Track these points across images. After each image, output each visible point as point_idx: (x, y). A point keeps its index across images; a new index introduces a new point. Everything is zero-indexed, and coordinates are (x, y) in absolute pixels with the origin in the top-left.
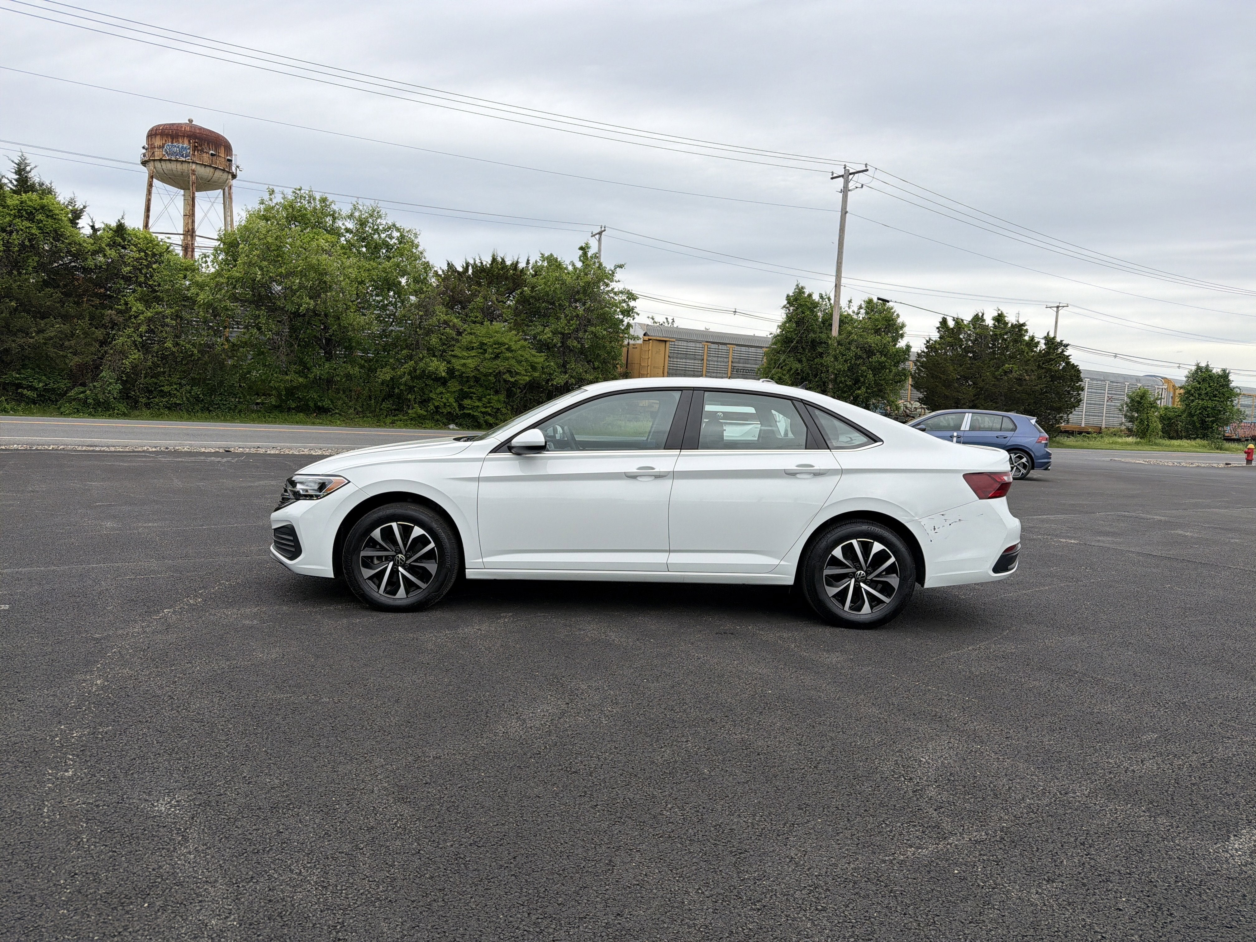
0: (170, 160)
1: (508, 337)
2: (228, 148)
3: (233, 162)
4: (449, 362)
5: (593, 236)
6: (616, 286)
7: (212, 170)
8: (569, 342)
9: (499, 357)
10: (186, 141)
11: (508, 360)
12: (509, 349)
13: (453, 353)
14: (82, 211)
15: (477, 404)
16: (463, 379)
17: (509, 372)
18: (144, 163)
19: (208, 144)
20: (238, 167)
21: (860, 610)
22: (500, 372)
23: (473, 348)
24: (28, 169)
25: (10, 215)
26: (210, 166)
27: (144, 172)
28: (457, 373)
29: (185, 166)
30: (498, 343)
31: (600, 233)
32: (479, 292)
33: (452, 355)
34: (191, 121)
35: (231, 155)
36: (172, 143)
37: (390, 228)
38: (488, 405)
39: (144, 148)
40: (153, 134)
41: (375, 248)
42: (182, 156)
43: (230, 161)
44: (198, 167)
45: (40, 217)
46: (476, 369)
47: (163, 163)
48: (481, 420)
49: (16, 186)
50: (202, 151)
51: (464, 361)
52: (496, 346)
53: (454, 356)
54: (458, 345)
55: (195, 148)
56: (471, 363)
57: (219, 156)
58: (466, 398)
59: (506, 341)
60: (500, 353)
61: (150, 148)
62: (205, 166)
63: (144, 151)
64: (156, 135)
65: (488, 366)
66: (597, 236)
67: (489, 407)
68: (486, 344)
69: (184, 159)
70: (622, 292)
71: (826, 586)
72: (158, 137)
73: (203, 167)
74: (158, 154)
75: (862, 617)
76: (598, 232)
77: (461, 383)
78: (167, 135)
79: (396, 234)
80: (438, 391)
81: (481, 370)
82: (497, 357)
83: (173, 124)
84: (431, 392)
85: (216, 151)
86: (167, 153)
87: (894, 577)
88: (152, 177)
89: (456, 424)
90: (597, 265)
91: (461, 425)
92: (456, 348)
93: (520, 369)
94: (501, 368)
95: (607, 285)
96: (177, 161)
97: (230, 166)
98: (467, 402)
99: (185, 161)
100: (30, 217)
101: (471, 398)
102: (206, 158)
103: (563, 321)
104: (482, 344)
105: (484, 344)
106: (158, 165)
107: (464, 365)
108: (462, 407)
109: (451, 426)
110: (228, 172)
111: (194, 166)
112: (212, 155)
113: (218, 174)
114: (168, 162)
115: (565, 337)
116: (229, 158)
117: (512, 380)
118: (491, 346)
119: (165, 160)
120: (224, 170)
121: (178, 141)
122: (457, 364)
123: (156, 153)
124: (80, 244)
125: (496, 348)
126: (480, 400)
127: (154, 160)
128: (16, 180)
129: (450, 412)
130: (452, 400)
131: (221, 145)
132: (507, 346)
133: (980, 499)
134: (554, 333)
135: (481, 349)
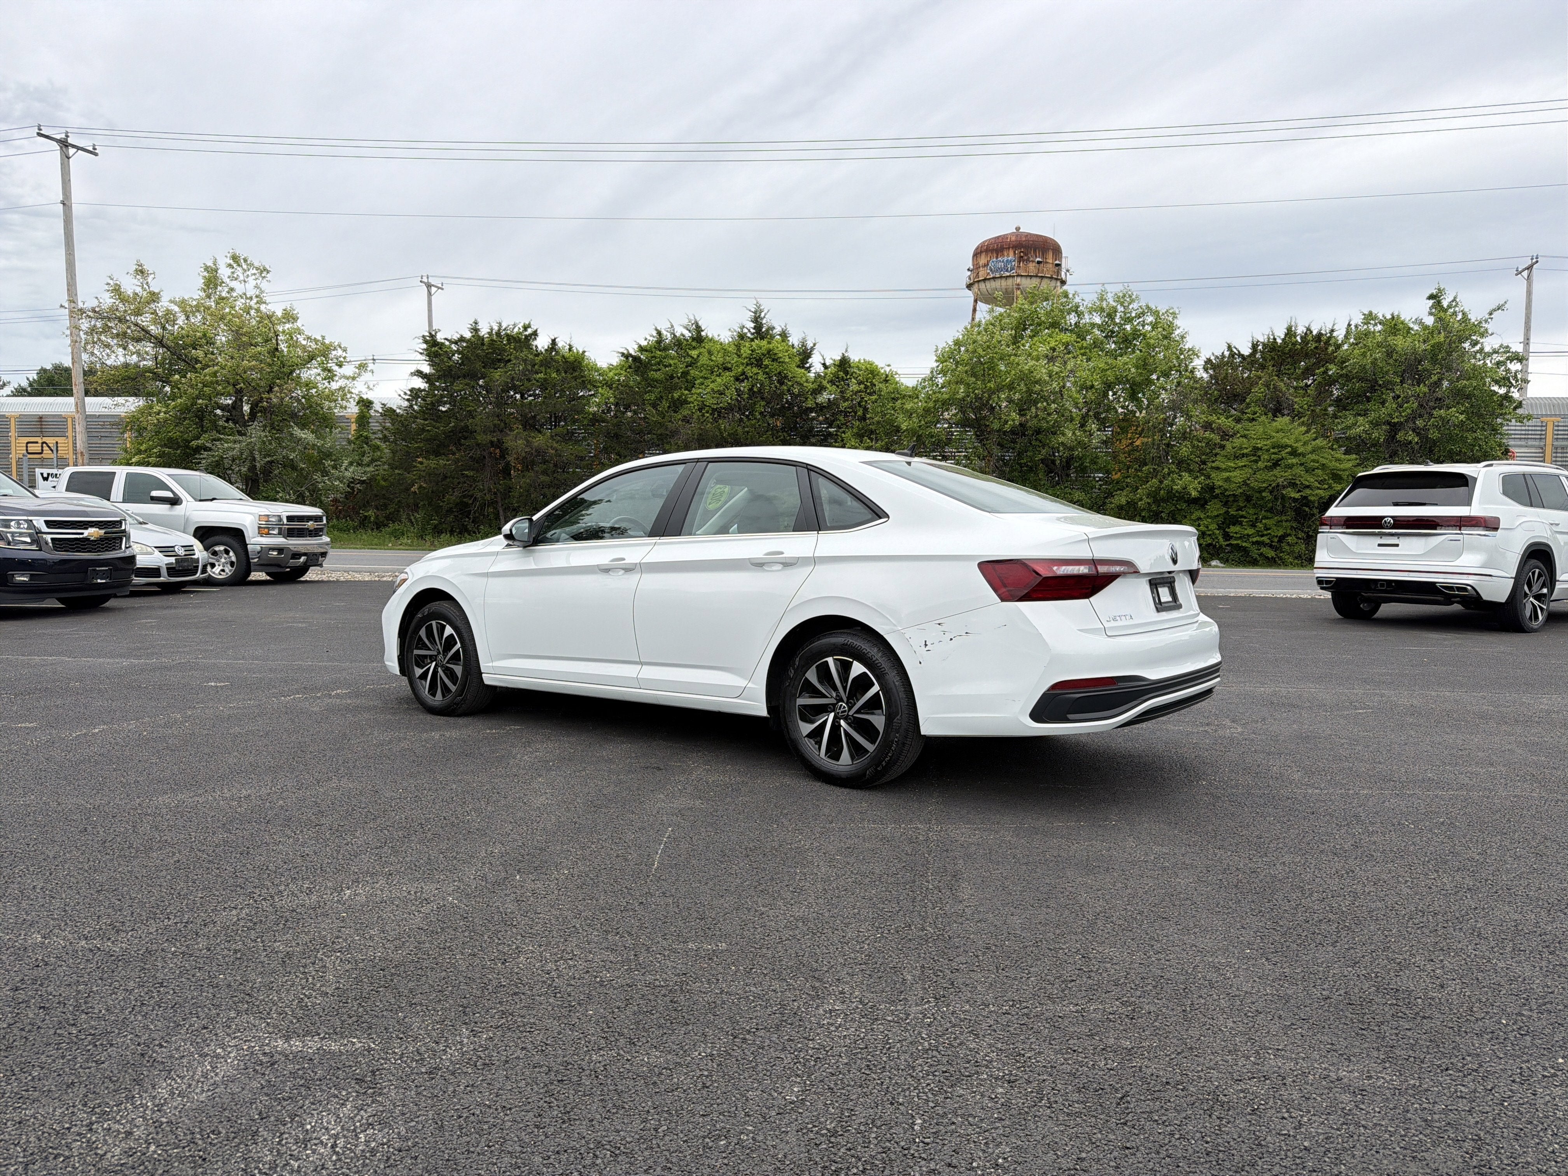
0: (994, 278)
1: (1293, 437)
2: (1056, 250)
3: (1063, 266)
4: (1208, 477)
5: (1519, 273)
6: (1489, 344)
7: (1038, 280)
8: (1400, 436)
9: (1279, 465)
10: (1011, 253)
11: (1291, 468)
12: (1294, 453)
13: (1213, 465)
14: (812, 349)
15: (1250, 531)
16: (1227, 500)
17: (1293, 485)
18: (969, 286)
19: (1035, 251)
20: (1068, 271)
21: (838, 759)
22: (1278, 486)
23: (1243, 455)
24: (762, 315)
25: (743, 364)
26: (1037, 276)
27: (970, 295)
28: (1217, 491)
29: (1010, 281)
30: (1278, 447)
31: (1530, 268)
32: (1260, 378)
33: (1212, 468)
34: (1018, 229)
35: (1060, 259)
36: (997, 258)
37: (1143, 313)
38: (1265, 533)
39: (969, 270)
40: (977, 254)
41: (1127, 341)
42: (1007, 271)
43: (1059, 265)
44: (1024, 279)
45: (766, 362)
46: (1245, 483)
47: (987, 283)
48: (1254, 553)
49: (752, 334)
50: (1028, 260)
51: (1227, 474)
52: (1276, 450)
53: (1218, 468)
54: (1223, 453)
55: (1021, 259)
56: (1238, 476)
57: (1047, 263)
58: (1234, 525)
59: (1289, 442)
60: (1281, 460)
61: (975, 270)
62: (1031, 277)
63: (969, 273)
64: (981, 252)
65: (1262, 479)
66: (1525, 274)
67: (1267, 535)
68: (1261, 449)
69: (1008, 274)
70: (1495, 352)
71: (799, 721)
72: (983, 255)
73: (1029, 279)
74: (982, 274)
75: (841, 768)
76: (1526, 265)
77: (1226, 504)
78: (992, 251)
79: (1150, 319)
80: (1194, 517)
81: (1252, 485)
82: (1276, 464)
83: (998, 237)
84: (1185, 517)
85: (1043, 257)
86: (991, 270)
87: (879, 715)
88: (976, 301)
89: (1221, 560)
90: (1460, 317)
91: (1227, 561)
92: (1219, 458)
93: (1310, 479)
94: (1280, 480)
95: (1476, 343)
96: (1001, 277)
97: (1058, 273)
98: (1233, 529)
99: (1010, 276)
100: (759, 363)
101: (1241, 523)
102: (1032, 267)
103: (1391, 405)
104: (1256, 449)
105: (1258, 449)
106: (982, 286)
107: (1228, 480)
108: (1227, 537)
109: (1214, 563)
110: (1057, 279)
111: (1019, 280)
112: (1039, 263)
113: (1045, 284)
114: (992, 281)
115: (1394, 428)
116: (1057, 262)
117: (1297, 496)
118: (1268, 450)
119: (989, 279)
120: (1051, 278)
121: (1003, 255)
122: (1218, 479)
123: (980, 274)
124: (801, 385)
125: (1274, 453)
126: (1253, 526)
127: (978, 281)
128: (754, 328)
129: (1210, 544)
130: (1213, 527)
131: (1048, 249)
132: (1289, 449)
133: (1003, 600)
134: (1375, 424)
135: (1255, 455)
